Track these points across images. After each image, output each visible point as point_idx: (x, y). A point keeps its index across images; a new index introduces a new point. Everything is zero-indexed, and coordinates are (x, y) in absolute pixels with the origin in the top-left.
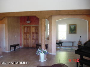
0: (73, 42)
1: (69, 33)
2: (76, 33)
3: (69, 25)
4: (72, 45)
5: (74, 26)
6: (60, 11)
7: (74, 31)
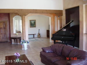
0: (34, 35)
1: (30, 27)
2: (36, 27)
3: (30, 20)
4: (33, 37)
5: (34, 21)
6: (36, 10)
7: (34, 26)
